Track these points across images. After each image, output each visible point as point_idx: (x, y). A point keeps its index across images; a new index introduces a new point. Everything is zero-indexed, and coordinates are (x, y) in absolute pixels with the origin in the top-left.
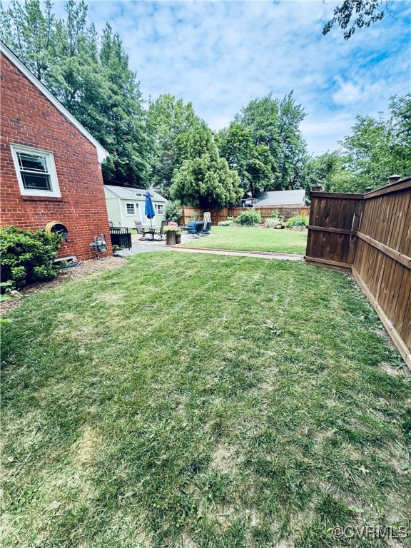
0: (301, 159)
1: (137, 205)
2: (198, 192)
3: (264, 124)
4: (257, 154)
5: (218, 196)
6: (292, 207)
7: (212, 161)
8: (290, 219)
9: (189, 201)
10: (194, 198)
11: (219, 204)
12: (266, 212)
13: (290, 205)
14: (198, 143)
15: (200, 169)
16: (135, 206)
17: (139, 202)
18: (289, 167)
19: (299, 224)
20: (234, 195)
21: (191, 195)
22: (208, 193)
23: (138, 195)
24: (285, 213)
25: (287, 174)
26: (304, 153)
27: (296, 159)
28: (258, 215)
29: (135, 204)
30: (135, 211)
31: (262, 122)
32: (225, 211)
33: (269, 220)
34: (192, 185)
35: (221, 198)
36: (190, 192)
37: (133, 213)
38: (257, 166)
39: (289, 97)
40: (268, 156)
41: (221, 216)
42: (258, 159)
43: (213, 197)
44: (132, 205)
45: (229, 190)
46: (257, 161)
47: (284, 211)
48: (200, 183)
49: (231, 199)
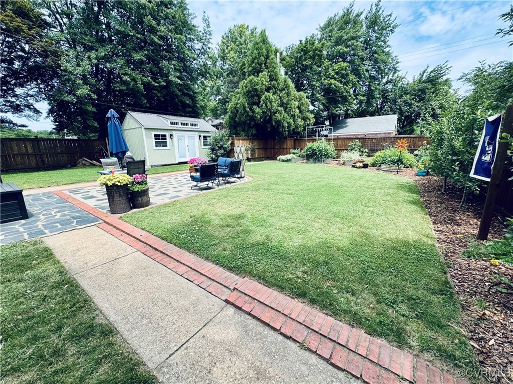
0: (392, 80)
1: (171, 135)
2: (253, 118)
3: (343, 39)
4: (333, 74)
5: (279, 123)
6: (379, 136)
7: (271, 80)
8: (378, 154)
9: (244, 131)
10: (249, 127)
11: (281, 133)
12: (343, 144)
13: (376, 134)
14: (256, 61)
15: (256, 90)
16: (168, 137)
17: (174, 133)
18: (376, 89)
19: (393, 162)
20: (300, 122)
21: (245, 123)
22: (264, 120)
23: (172, 123)
24: (371, 144)
25: (373, 97)
26: (395, 73)
27: (384, 80)
28: (330, 148)
29: (167, 134)
30: (168, 144)
31: (341, 37)
32: (290, 143)
33: (345, 155)
34: (245, 111)
35: (283, 127)
36: (243, 118)
37: (166, 146)
38: (333, 86)
39: (377, 5)
40: (347, 75)
41: (284, 148)
42: (335, 79)
43: (272, 124)
44: (165, 136)
45: (293, 116)
46: (333, 81)
47: (368, 143)
48: (255, 107)
49: (297, 127)
